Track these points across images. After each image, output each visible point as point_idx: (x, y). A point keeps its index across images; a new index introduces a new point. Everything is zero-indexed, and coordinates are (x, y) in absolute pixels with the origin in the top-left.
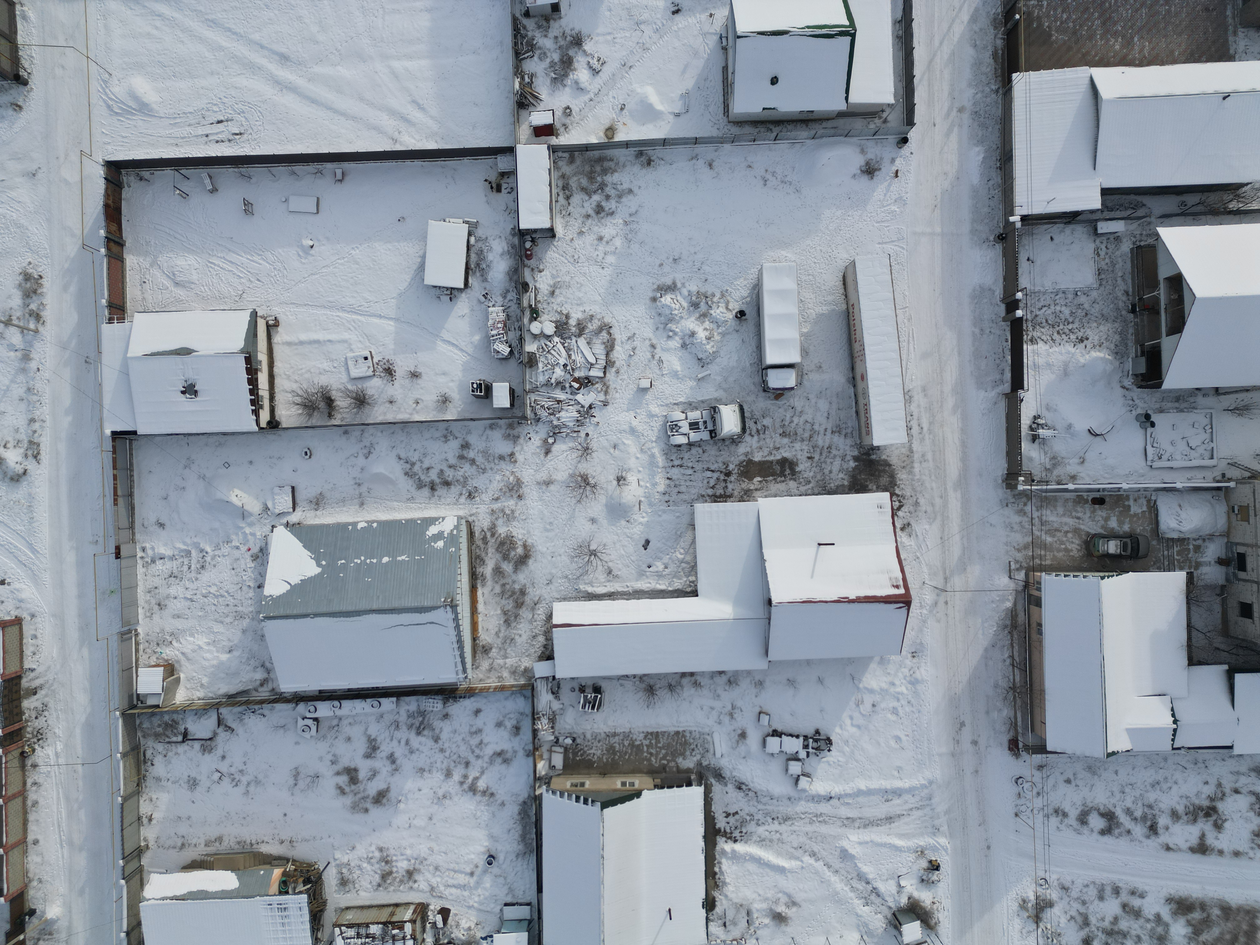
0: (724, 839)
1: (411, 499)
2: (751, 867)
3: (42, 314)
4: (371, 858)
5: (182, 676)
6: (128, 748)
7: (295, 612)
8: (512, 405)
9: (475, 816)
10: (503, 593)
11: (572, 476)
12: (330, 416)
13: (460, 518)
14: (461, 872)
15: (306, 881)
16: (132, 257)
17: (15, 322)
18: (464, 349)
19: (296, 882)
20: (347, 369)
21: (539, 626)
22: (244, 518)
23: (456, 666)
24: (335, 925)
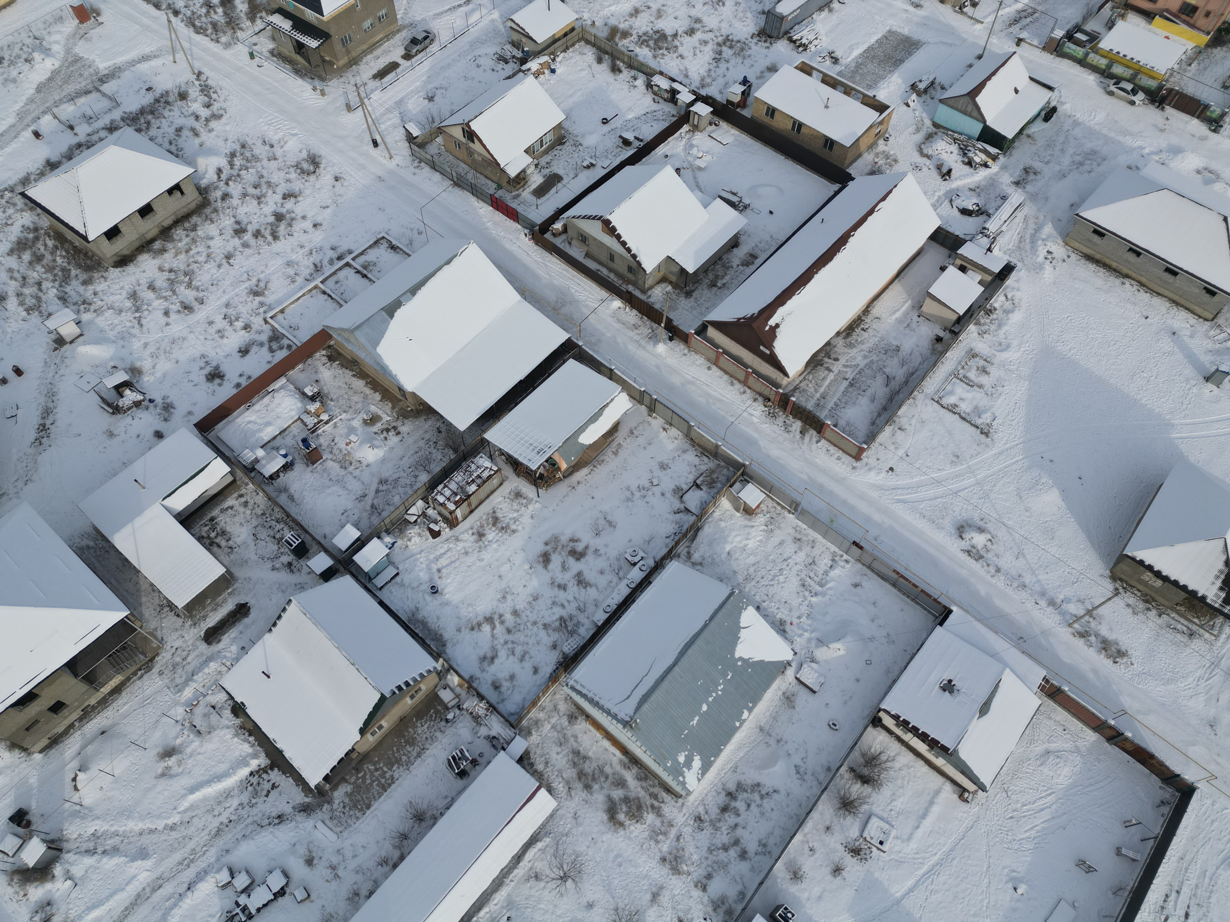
0: (263, 766)
1: (735, 769)
2: (223, 767)
3: (1083, 640)
4: (515, 522)
5: (738, 514)
6: (719, 451)
7: (720, 614)
9: (472, 605)
10: (601, 771)
12: (852, 770)
13: (689, 793)
14: (447, 565)
15: (541, 476)
16: (1094, 739)
17: (1087, 617)
19: (548, 471)
20: (882, 819)
21: (551, 775)
22: (819, 640)
23: (581, 685)
24: (499, 470)
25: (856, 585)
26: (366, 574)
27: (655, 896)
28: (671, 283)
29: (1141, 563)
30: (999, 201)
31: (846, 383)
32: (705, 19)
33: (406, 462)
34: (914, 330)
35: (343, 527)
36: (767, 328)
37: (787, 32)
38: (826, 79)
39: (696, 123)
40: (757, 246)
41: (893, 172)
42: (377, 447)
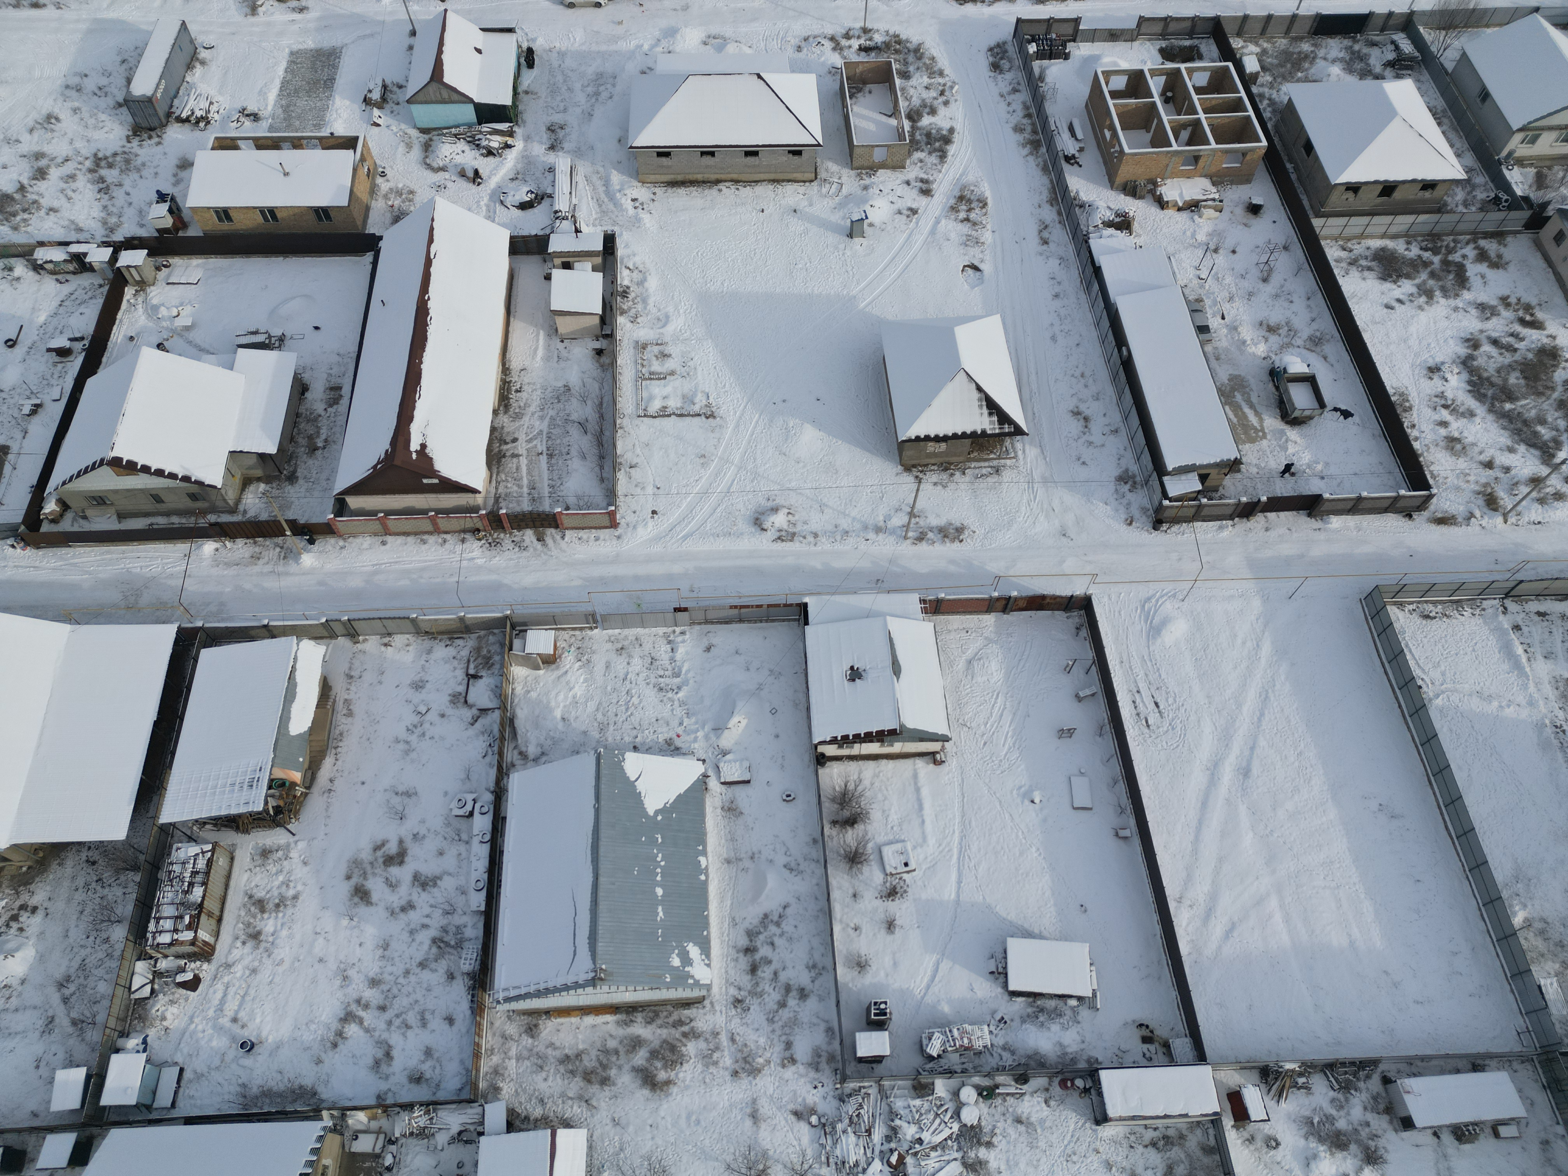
1: (734, 923)
3: (924, 542)
4: (288, 886)
5: (541, 672)
6: (468, 623)
7: (603, 787)
8: (861, 1060)
9: (312, 1021)
10: (606, 1051)
11: (765, 1154)
12: (834, 823)
13: (709, 987)
14: (240, 1005)
15: (278, 810)
16: (993, 620)
17: (913, 520)
18: (930, 991)
19: (281, 797)
20: (890, 843)
21: (556, 1108)
22: (714, 729)
23: (514, 988)
24: (215, 845)
25: (708, 649)
26: (137, 1106)
27: (755, 1116)
28: (259, 479)
29: (918, 439)
30: (550, 176)
31: (544, 459)
32: (46, 149)
33: (77, 934)
34: (568, 359)
35: (51, 1081)
36: (414, 456)
37: (169, 114)
38: (260, 142)
39: (137, 278)
40: (330, 375)
41: (418, 206)
42: (17, 950)
